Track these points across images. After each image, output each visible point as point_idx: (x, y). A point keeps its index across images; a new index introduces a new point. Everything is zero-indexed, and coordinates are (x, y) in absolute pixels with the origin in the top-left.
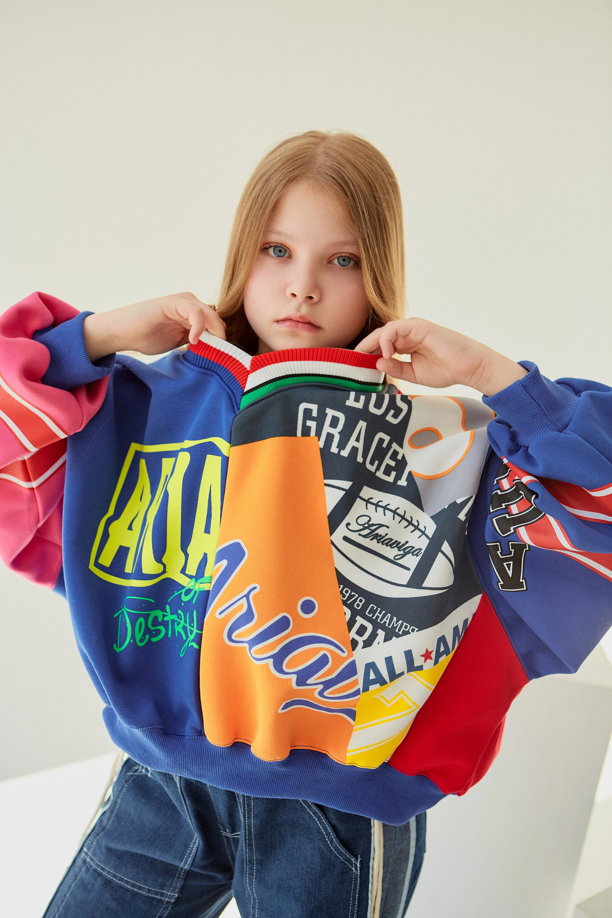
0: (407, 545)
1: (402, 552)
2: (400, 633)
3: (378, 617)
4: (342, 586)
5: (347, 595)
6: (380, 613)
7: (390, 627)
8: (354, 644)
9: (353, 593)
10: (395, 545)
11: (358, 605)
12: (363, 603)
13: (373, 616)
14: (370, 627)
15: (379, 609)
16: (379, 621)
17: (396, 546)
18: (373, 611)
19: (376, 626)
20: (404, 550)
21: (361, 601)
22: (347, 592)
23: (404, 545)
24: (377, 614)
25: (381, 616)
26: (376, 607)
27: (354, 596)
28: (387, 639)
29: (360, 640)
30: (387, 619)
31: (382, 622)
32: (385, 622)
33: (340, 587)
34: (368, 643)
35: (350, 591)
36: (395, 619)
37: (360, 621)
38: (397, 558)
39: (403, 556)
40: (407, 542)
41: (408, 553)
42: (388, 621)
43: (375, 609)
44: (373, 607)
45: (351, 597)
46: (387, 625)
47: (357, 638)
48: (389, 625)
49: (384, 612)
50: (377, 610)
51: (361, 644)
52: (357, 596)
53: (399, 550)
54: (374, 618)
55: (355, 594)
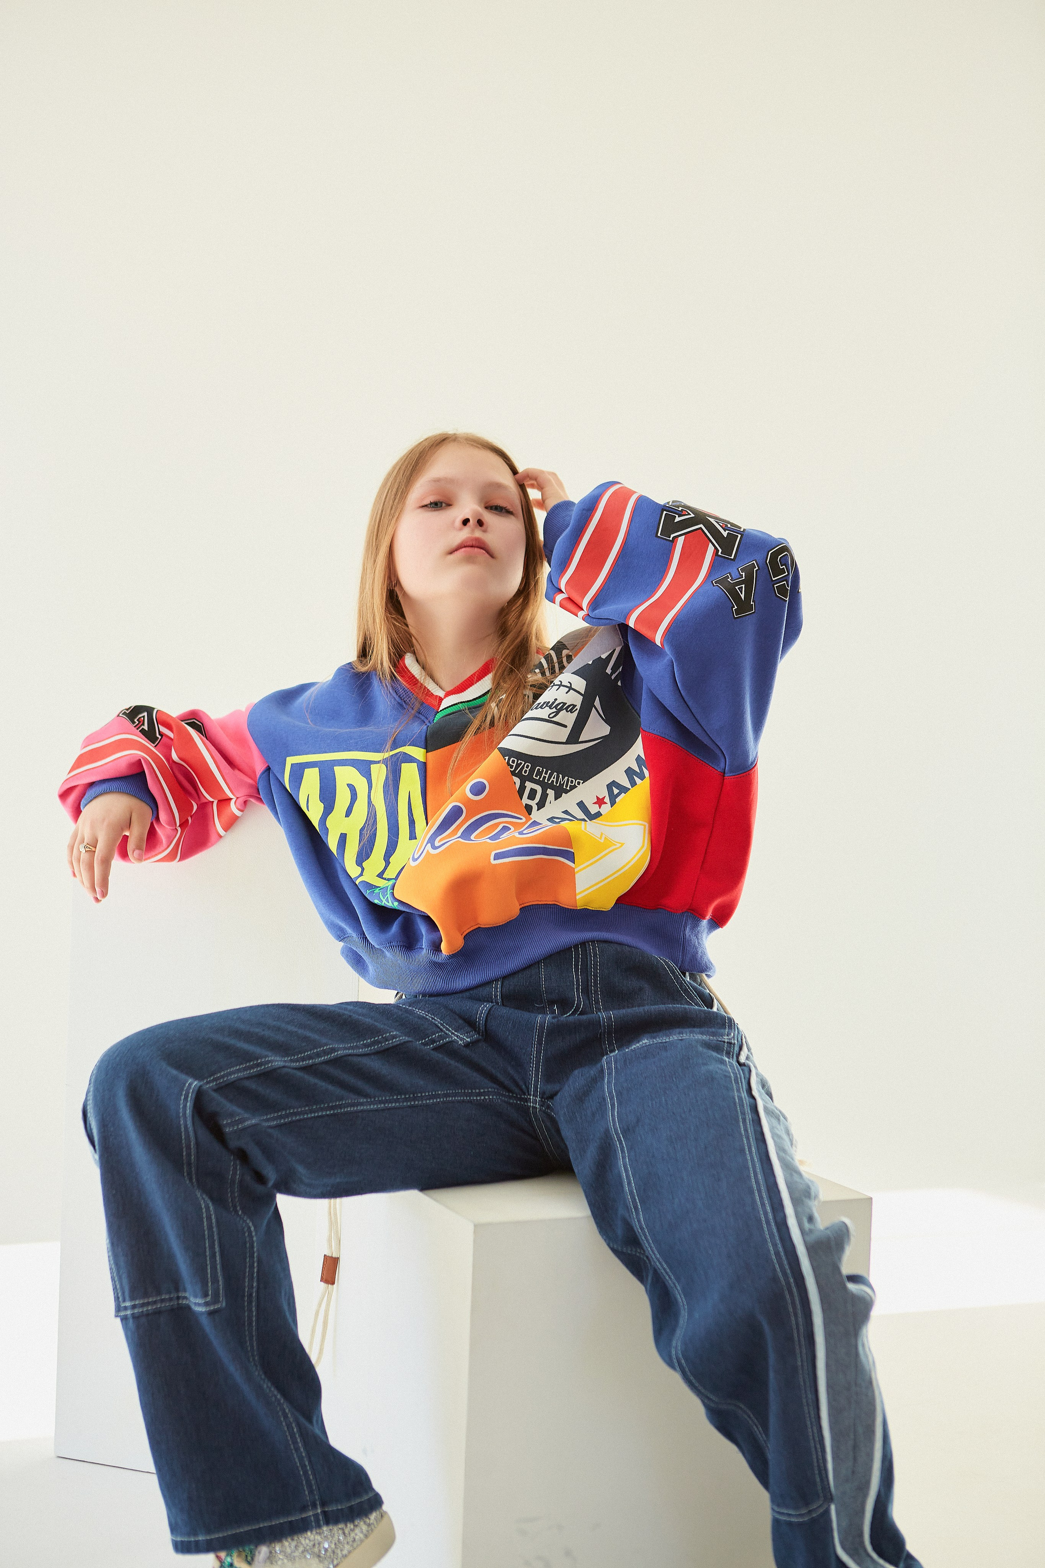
0: (557, 702)
1: (554, 710)
2: (568, 788)
3: (545, 777)
4: (507, 758)
5: (515, 765)
6: (546, 773)
7: (558, 785)
8: (529, 809)
9: (519, 761)
10: (545, 705)
11: (525, 772)
12: (529, 768)
13: (540, 778)
14: (539, 789)
15: (545, 770)
16: (546, 781)
17: (547, 706)
18: (539, 773)
19: (545, 786)
20: (556, 707)
21: (527, 767)
22: (513, 761)
23: (553, 703)
24: (543, 775)
25: (547, 776)
26: (541, 769)
27: (521, 763)
28: (557, 797)
29: (533, 803)
30: (554, 778)
31: (549, 782)
32: (553, 781)
33: (505, 759)
34: (541, 805)
35: (516, 760)
36: (561, 776)
37: (529, 785)
38: (551, 716)
39: (557, 713)
40: (556, 700)
41: (561, 709)
42: (555, 780)
43: (541, 770)
44: (539, 769)
45: (518, 765)
46: (555, 784)
47: (530, 802)
48: (557, 783)
49: (549, 771)
50: (543, 771)
51: (535, 807)
52: (523, 763)
53: (550, 708)
54: (541, 779)
55: (521, 762)
